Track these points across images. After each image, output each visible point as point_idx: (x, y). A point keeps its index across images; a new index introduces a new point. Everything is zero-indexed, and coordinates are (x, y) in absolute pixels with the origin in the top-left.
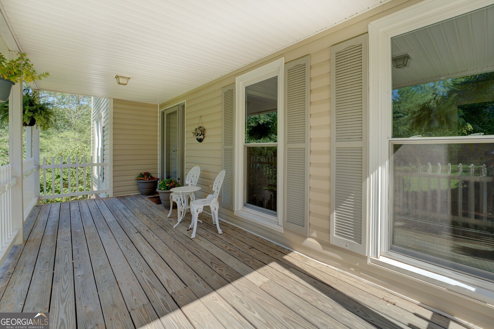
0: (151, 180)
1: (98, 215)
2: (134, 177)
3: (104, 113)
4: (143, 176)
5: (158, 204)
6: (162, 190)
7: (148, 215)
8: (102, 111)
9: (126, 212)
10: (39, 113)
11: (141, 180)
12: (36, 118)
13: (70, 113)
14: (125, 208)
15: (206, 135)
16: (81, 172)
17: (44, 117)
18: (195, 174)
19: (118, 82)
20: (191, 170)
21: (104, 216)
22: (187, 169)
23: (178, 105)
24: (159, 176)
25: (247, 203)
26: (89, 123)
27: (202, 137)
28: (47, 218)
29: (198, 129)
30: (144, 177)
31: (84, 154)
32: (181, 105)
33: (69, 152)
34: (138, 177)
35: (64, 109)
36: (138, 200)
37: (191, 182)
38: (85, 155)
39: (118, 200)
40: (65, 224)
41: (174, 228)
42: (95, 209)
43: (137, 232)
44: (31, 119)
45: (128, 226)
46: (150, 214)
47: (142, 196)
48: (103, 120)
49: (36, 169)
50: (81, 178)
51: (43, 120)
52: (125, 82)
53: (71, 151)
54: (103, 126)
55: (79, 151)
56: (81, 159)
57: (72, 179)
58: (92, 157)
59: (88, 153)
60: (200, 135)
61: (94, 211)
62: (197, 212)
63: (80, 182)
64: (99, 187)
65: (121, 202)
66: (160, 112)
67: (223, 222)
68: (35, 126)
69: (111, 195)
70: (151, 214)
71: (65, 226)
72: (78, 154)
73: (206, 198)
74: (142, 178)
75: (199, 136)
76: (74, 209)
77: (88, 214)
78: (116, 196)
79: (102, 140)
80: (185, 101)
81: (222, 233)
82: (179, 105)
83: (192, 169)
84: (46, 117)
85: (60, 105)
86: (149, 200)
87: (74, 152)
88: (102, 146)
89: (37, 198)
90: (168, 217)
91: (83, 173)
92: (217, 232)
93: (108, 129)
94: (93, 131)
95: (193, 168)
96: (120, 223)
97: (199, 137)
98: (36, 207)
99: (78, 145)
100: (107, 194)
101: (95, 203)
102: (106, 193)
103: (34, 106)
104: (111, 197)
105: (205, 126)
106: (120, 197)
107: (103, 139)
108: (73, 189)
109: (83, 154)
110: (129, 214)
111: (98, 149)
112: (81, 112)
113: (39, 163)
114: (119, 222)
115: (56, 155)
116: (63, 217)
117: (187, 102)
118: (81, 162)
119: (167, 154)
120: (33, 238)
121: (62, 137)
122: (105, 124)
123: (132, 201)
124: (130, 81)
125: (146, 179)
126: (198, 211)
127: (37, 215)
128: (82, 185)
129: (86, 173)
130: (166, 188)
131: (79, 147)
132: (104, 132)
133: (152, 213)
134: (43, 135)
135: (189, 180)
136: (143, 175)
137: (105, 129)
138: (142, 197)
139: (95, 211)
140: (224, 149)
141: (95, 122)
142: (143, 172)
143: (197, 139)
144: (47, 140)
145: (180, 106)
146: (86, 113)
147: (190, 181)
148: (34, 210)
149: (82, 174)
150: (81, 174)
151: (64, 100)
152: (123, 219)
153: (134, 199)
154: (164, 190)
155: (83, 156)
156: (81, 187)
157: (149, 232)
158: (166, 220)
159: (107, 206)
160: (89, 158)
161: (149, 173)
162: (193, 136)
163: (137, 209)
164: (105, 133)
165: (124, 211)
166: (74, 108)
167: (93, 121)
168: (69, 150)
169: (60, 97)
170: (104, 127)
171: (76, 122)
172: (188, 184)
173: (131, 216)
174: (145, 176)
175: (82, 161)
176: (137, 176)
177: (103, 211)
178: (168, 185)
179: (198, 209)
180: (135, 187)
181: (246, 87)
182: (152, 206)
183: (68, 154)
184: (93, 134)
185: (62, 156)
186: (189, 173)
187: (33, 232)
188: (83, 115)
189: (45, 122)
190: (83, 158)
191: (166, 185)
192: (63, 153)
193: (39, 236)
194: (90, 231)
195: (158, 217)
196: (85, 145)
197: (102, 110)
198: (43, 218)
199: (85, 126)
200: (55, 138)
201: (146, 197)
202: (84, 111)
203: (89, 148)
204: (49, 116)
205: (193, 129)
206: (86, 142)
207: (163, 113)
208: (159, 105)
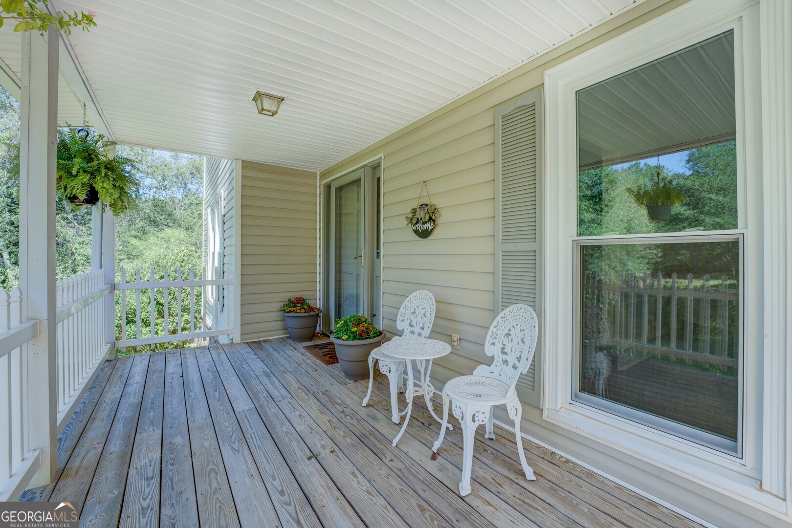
0: (308, 312)
1: (216, 391)
2: (277, 306)
3: (225, 191)
4: (294, 305)
5: (328, 363)
6: (343, 340)
7: (317, 396)
8: (221, 188)
9: (270, 382)
10: (103, 175)
11: (290, 312)
12: (98, 186)
13: (174, 202)
14: (266, 372)
15: (438, 221)
16: (187, 292)
17: (113, 185)
18: (421, 307)
19: (260, 108)
20: (408, 299)
21: (228, 392)
22: (385, 294)
23: (364, 167)
24: (319, 304)
25: (580, 391)
26: (200, 216)
27: (429, 226)
28: (120, 394)
29: (418, 211)
30: (296, 306)
31: (192, 263)
32: (369, 165)
33: (170, 260)
34: (285, 305)
35: (166, 196)
36: (287, 352)
37: (411, 325)
38: (194, 264)
39: (250, 351)
40: (151, 414)
41: (394, 445)
42: (210, 374)
43: (311, 457)
44: (89, 189)
45: (284, 429)
46: (321, 394)
47: (290, 341)
48: (223, 203)
49: (109, 291)
50: (186, 303)
51: (111, 191)
52: (274, 109)
53: (173, 257)
54: (223, 213)
55: (184, 258)
56: (187, 270)
57: (173, 303)
58: (204, 269)
59: (198, 261)
60: (424, 223)
61: (208, 377)
62: (474, 421)
63: (185, 309)
64: (216, 321)
65: (256, 356)
66: (320, 185)
67: (501, 429)
68: (99, 203)
69: (237, 339)
70: (323, 393)
71: (152, 423)
72: (182, 262)
73: (472, 374)
74: (292, 309)
75: (419, 225)
76: (172, 372)
77: (197, 387)
78: (247, 341)
79: (220, 239)
80: (382, 155)
81: (535, 478)
82: (366, 165)
83: (411, 296)
84: (117, 185)
85: (160, 191)
86: (307, 353)
87: (177, 259)
88: (220, 249)
89: (109, 346)
90: (363, 405)
91: (189, 294)
92: (523, 475)
93: (231, 217)
94: (206, 225)
95: (414, 294)
96: (264, 419)
97: (421, 227)
98: (107, 364)
99: (183, 248)
100: (231, 338)
101: (210, 356)
102: (228, 335)
103: (93, 161)
104: (238, 342)
105: (437, 202)
106: (252, 342)
107: (223, 236)
108: (175, 321)
109: (190, 263)
110: (277, 389)
111: (213, 253)
112: (188, 200)
113: (114, 280)
114: (262, 416)
115: (151, 264)
116: (151, 393)
117: (385, 156)
118: (188, 277)
119: (336, 264)
120: (77, 464)
121: (162, 238)
122: (226, 210)
123: (275, 354)
124: (283, 106)
125: (300, 310)
126: (476, 419)
127: (104, 384)
128: (189, 313)
129: (195, 293)
130: (352, 336)
131: (185, 251)
132: (224, 223)
133: (323, 389)
134: (138, 234)
135: (403, 321)
136: (293, 303)
137: (226, 218)
138: (293, 343)
139: (211, 377)
140: (503, 252)
141: (209, 210)
142: (293, 296)
143: (416, 232)
144: (142, 242)
145: (367, 168)
146: (195, 201)
147: (407, 322)
148: (102, 370)
149: (189, 296)
150: (187, 297)
151: (166, 182)
152: (269, 406)
153: (278, 349)
154: (348, 340)
155: (190, 266)
156: (186, 317)
157: (338, 457)
158: (363, 413)
159: (233, 364)
160: (199, 269)
161: (303, 299)
162: (407, 225)
163: (291, 375)
164: (226, 226)
165: (265, 380)
166: (179, 196)
167: (205, 210)
168: (170, 256)
169: (160, 178)
170: (224, 216)
171: (181, 214)
172: (404, 329)
173: (284, 398)
174: (298, 305)
175: (188, 275)
176: (282, 304)
177: (227, 379)
178: (356, 329)
179: (477, 414)
180: (279, 324)
181: (576, 92)
182: (317, 368)
183: (167, 263)
184: (206, 230)
185: (159, 266)
186: (403, 306)
187: (85, 438)
188: (191, 204)
189: (116, 195)
190: (189, 269)
191: (353, 330)
192: (160, 261)
193: (92, 457)
194: (204, 441)
195: (340, 401)
196: (193, 248)
197: (222, 186)
198: (112, 394)
199: (195, 220)
200: (152, 239)
201: (298, 343)
202: (192, 199)
203: (199, 254)
204: (125, 185)
205: (407, 210)
206: (195, 244)
207: (328, 187)
208: (319, 173)
